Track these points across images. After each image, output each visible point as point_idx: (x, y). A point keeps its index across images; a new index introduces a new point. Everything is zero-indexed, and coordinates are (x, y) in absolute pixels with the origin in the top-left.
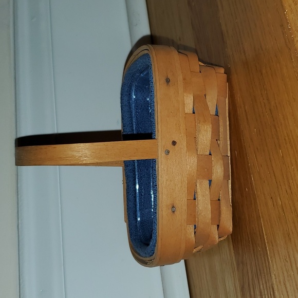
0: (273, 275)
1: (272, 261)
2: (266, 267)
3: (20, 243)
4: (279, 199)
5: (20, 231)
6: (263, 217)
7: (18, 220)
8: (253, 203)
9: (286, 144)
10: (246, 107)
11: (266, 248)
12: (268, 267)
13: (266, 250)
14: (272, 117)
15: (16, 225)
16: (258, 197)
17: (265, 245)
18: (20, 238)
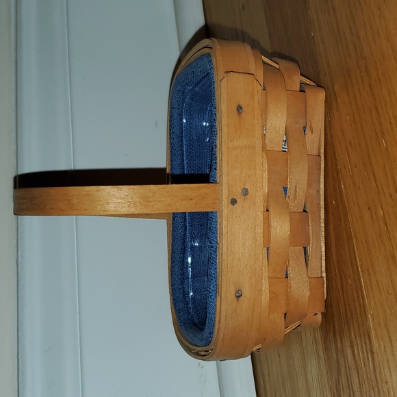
0: (369, 316)
1: (368, 296)
2: (360, 306)
3: (20, 283)
4: (380, 209)
5: (19, 266)
6: (356, 237)
7: (18, 252)
8: (342, 219)
9: (392, 129)
10: (336, 87)
11: (360, 279)
12: (362, 306)
13: (360, 283)
14: (373, 94)
15: (15, 259)
16: (350, 210)
17: (359, 275)
18: (20, 276)
